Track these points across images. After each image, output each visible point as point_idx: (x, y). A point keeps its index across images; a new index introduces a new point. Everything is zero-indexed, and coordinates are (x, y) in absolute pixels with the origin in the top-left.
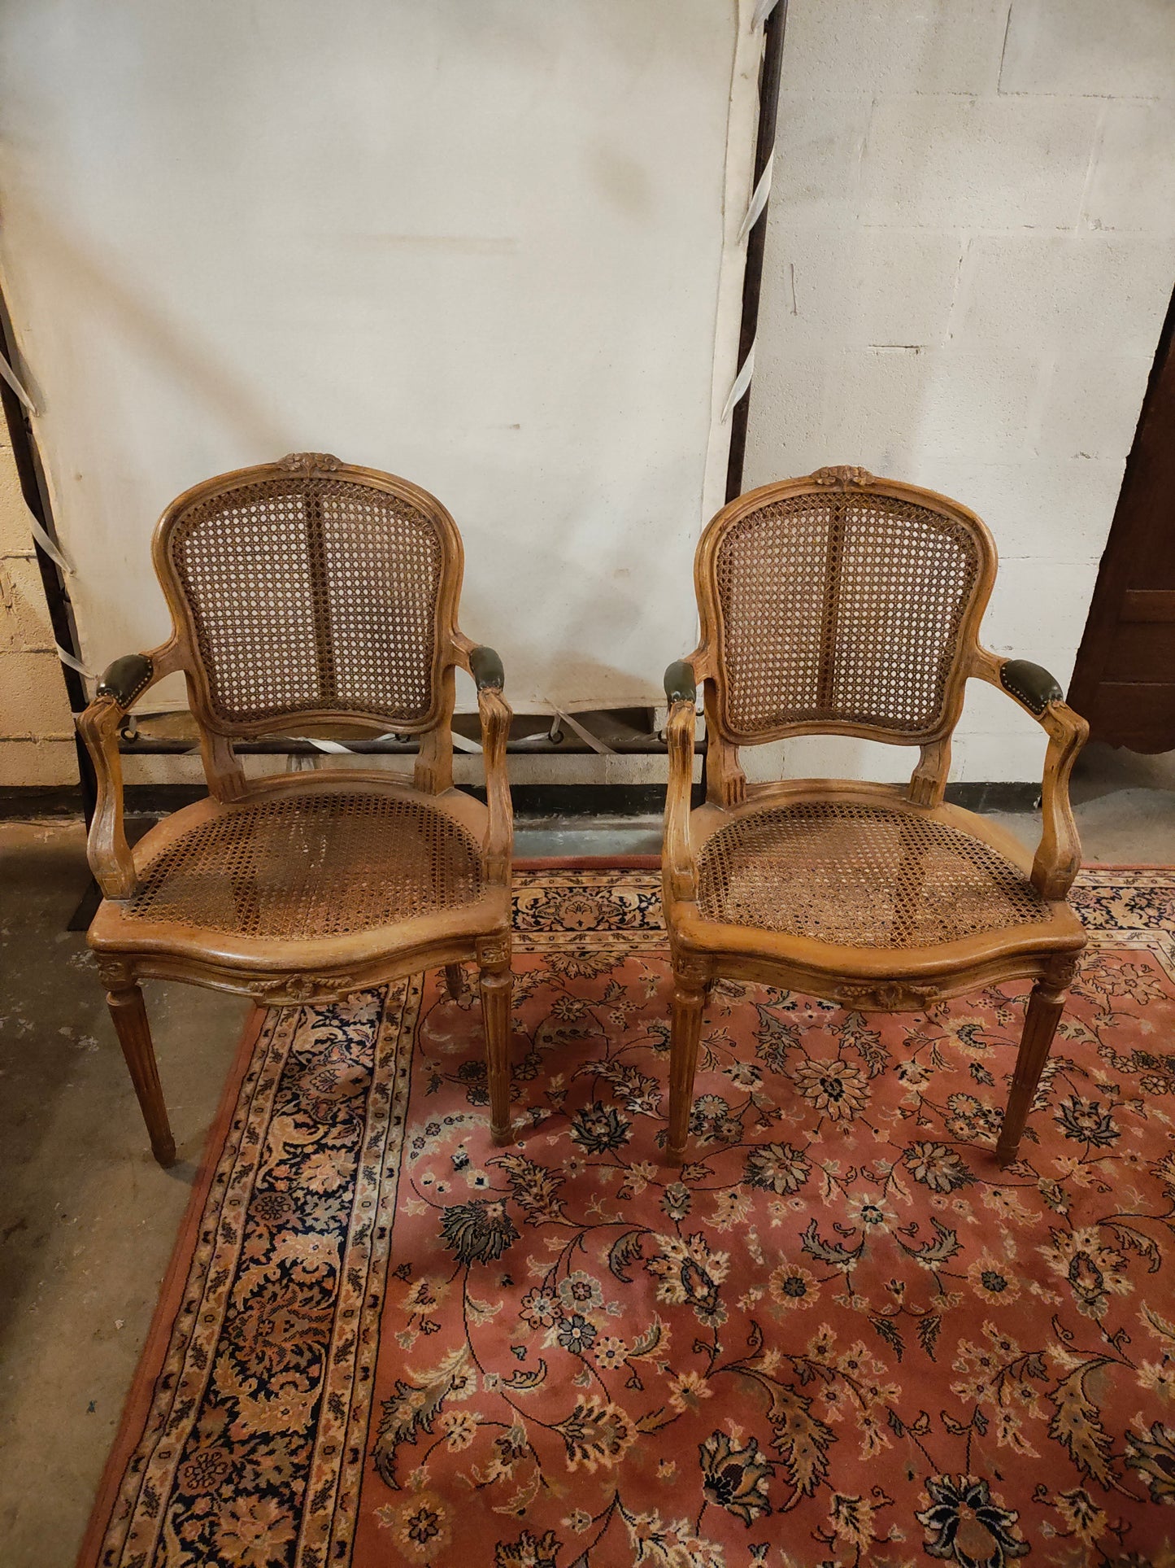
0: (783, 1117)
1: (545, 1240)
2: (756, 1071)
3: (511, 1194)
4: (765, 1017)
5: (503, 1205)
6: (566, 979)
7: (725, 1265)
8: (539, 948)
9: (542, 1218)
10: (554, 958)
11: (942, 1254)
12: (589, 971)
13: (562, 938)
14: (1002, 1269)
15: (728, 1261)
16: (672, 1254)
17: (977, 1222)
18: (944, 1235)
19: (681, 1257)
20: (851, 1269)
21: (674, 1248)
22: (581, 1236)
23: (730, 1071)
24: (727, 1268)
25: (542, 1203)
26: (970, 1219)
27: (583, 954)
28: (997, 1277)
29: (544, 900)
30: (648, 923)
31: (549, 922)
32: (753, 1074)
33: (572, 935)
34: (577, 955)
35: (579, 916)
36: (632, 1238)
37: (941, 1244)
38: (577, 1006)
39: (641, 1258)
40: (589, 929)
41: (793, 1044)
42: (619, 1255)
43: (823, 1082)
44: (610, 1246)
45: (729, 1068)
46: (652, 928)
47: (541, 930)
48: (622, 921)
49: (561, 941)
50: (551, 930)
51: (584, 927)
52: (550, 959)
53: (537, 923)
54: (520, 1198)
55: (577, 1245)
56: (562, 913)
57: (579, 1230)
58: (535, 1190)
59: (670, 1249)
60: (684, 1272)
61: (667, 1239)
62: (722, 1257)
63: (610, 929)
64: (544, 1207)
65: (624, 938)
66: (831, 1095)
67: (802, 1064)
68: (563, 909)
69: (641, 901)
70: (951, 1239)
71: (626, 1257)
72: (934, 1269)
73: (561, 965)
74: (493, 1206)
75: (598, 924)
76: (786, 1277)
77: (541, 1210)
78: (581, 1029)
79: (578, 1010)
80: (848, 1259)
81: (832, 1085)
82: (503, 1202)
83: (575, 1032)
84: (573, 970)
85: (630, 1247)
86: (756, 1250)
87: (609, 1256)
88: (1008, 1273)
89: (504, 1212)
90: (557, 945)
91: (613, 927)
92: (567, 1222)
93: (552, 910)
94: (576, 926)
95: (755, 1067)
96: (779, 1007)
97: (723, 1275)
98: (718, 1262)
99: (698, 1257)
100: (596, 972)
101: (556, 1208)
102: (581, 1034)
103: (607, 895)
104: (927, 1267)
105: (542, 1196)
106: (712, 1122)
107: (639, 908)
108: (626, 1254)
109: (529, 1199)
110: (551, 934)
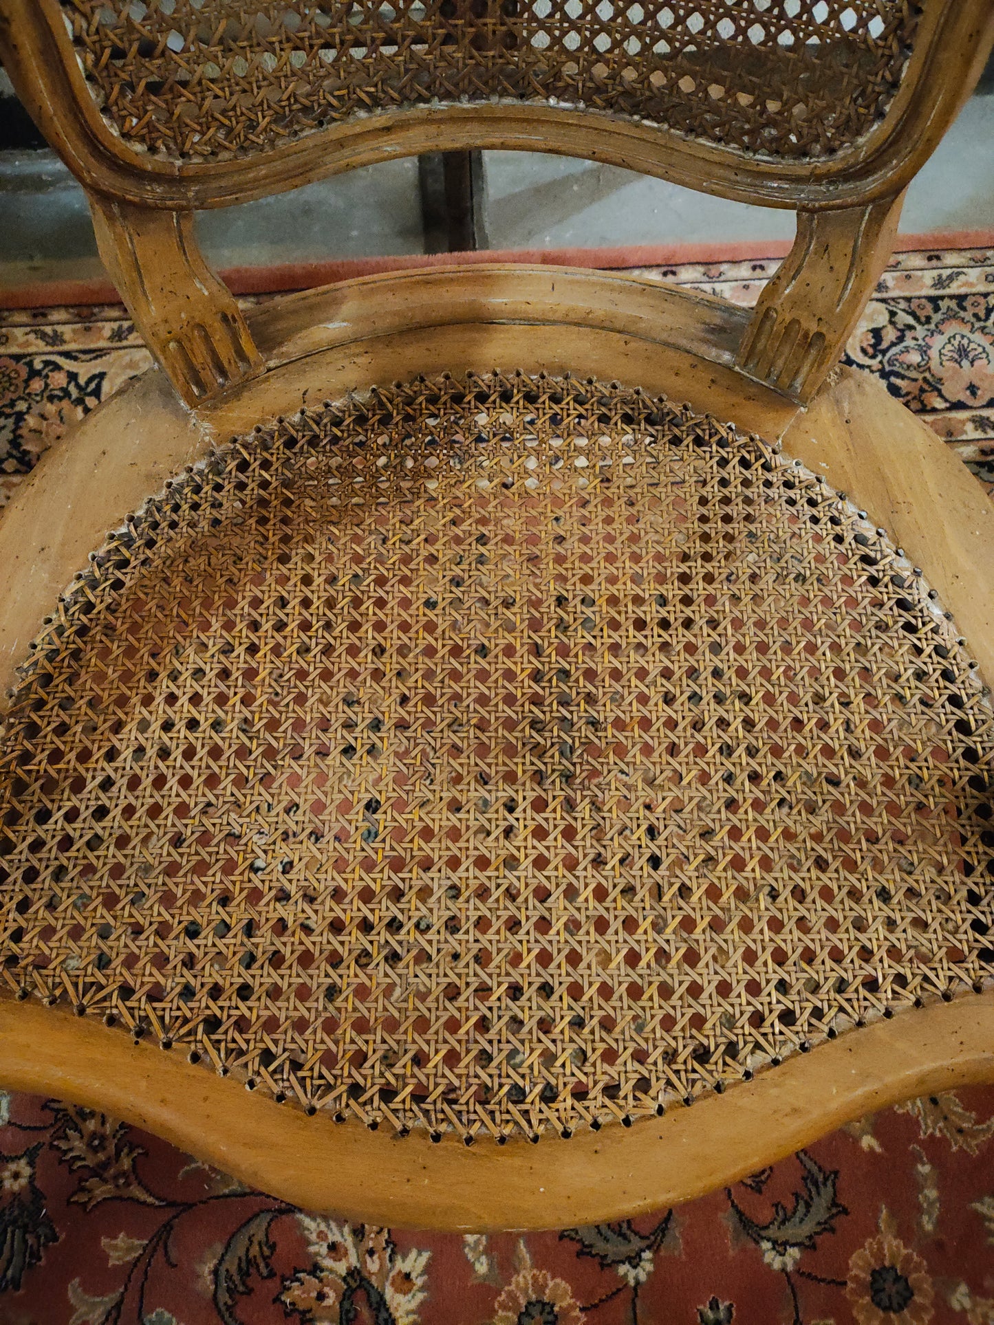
1: (104, 1241)
3: (46, 1137)
5: (31, 1164)
7: (419, 1282)
9: (102, 1191)
11: (807, 1228)
14: (908, 1259)
15: (427, 1270)
16: (327, 1263)
17: (878, 1149)
18: (816, 1184)
19: (341, 1268)
20: (643, 1277)
21: (333, 1247)
22: (168, 1227)
24: (421, 1289)
25: (101, 1156)
26: (868, 1142)
28: (897, 1279)
36: (258, 1229)
37: (808, 1206)
39: (272, 1274)
42: (234, 1269)
44: (219, 1248)
54: (64, 1146)
55: (160, 1251)
57: (169, 1213)
58: (91, 1125)
59: (324, 1250)
60: (346, 1305)
61: (323, 1227)
62: (414, 1262)
64: (104, 1166)
70: (827, 1192)
71: (244, 1274)
72: (790, 1268)
74: (13, 1167)
76: (523, 1302)
77: (98, 1171)
80: (639, 1255)
82: (31, 1156)
85: (255, 1250)
86: (477, 1242)
87: (215, 1272)
88: (917, 1268)
89: (32, 1178)
92: (144, 1197)
97: (413, 1305)
98: (407, 1276)
99: (373, 1265)
101: (126, 1163)
104: (777, 1265)
105: (103, 1138)
108: (247, 1266)
109: (78, 1145)
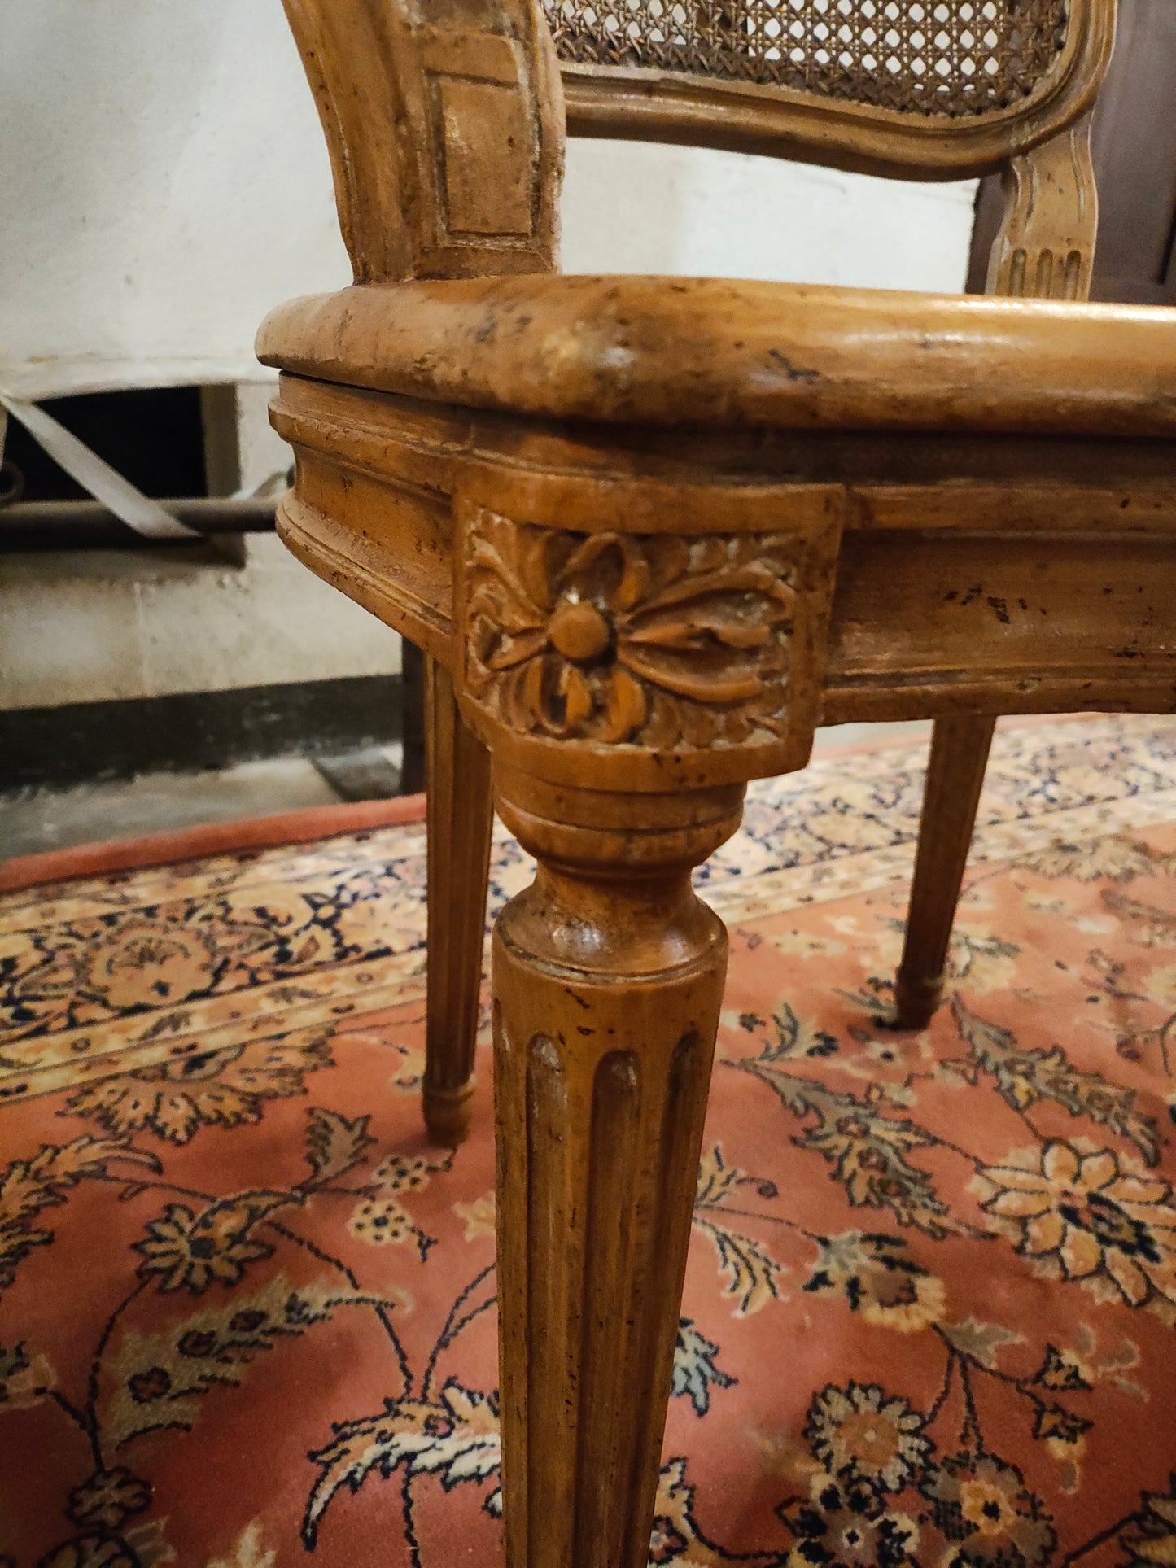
0: (1086, 1374)
2: (888, 1250)
4: (791, 1090)
6: (164, 1151)
8: (40, 1083)
10: (102, 1096)
12: (231, 1105)
13: (111, 1038)
23: (821, 1280)
27: (197, 1062)
29: (36, 957)
30: (356, 948)
31: (61, 1006)
32: (890, 1262)
33: (143, 1023)
34: (176, 1069)
35: (152, 972)
38: (227, 1224)
40: (195, 996)
41: (911, 1138)
43: (1070, 1214)
45: (816, 1267)
46: (373, 956)
47: (41, 1031)
48: (283, 956)
49: (114, 1044)
50: (73, 1024)
51: (177, 993)
52: (89, 1102)
53: (23, 1016)
56: (99, 977)
63: (255, 982)
65: (305, 994)
66: (1127, 1248)
67: (978, 1187)
68: (99, 964)
69: (316, 906)
73: (128, 1113)
75: (217, 976)
78: (272, 1298)
79: (235, 1238)
81: (1099, 1218)
83: (253, 1319)
84: (176, 1115)
90: (108, 1060)
91: (263, 976)
93: (67, 975)
94: (153, 998)
95: (879, 1240)
96: (799, 1052)
100: (255, 1102)
102: (277, 1319)
103: (219, 911)
106: (911, 1494)
107: (316, 920)
110: (77, 1034)
